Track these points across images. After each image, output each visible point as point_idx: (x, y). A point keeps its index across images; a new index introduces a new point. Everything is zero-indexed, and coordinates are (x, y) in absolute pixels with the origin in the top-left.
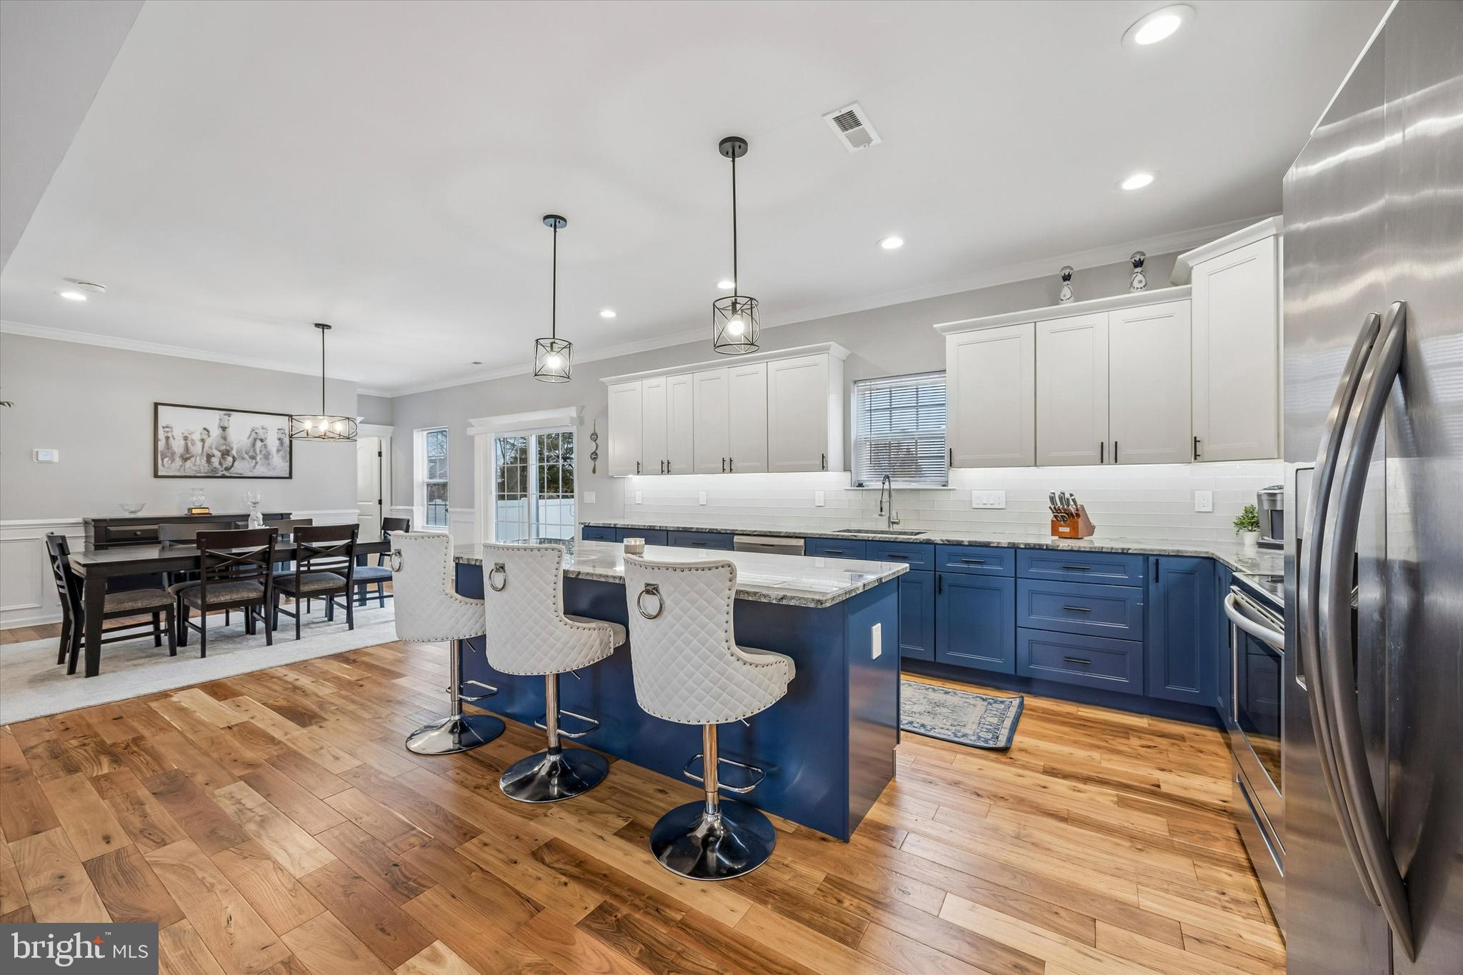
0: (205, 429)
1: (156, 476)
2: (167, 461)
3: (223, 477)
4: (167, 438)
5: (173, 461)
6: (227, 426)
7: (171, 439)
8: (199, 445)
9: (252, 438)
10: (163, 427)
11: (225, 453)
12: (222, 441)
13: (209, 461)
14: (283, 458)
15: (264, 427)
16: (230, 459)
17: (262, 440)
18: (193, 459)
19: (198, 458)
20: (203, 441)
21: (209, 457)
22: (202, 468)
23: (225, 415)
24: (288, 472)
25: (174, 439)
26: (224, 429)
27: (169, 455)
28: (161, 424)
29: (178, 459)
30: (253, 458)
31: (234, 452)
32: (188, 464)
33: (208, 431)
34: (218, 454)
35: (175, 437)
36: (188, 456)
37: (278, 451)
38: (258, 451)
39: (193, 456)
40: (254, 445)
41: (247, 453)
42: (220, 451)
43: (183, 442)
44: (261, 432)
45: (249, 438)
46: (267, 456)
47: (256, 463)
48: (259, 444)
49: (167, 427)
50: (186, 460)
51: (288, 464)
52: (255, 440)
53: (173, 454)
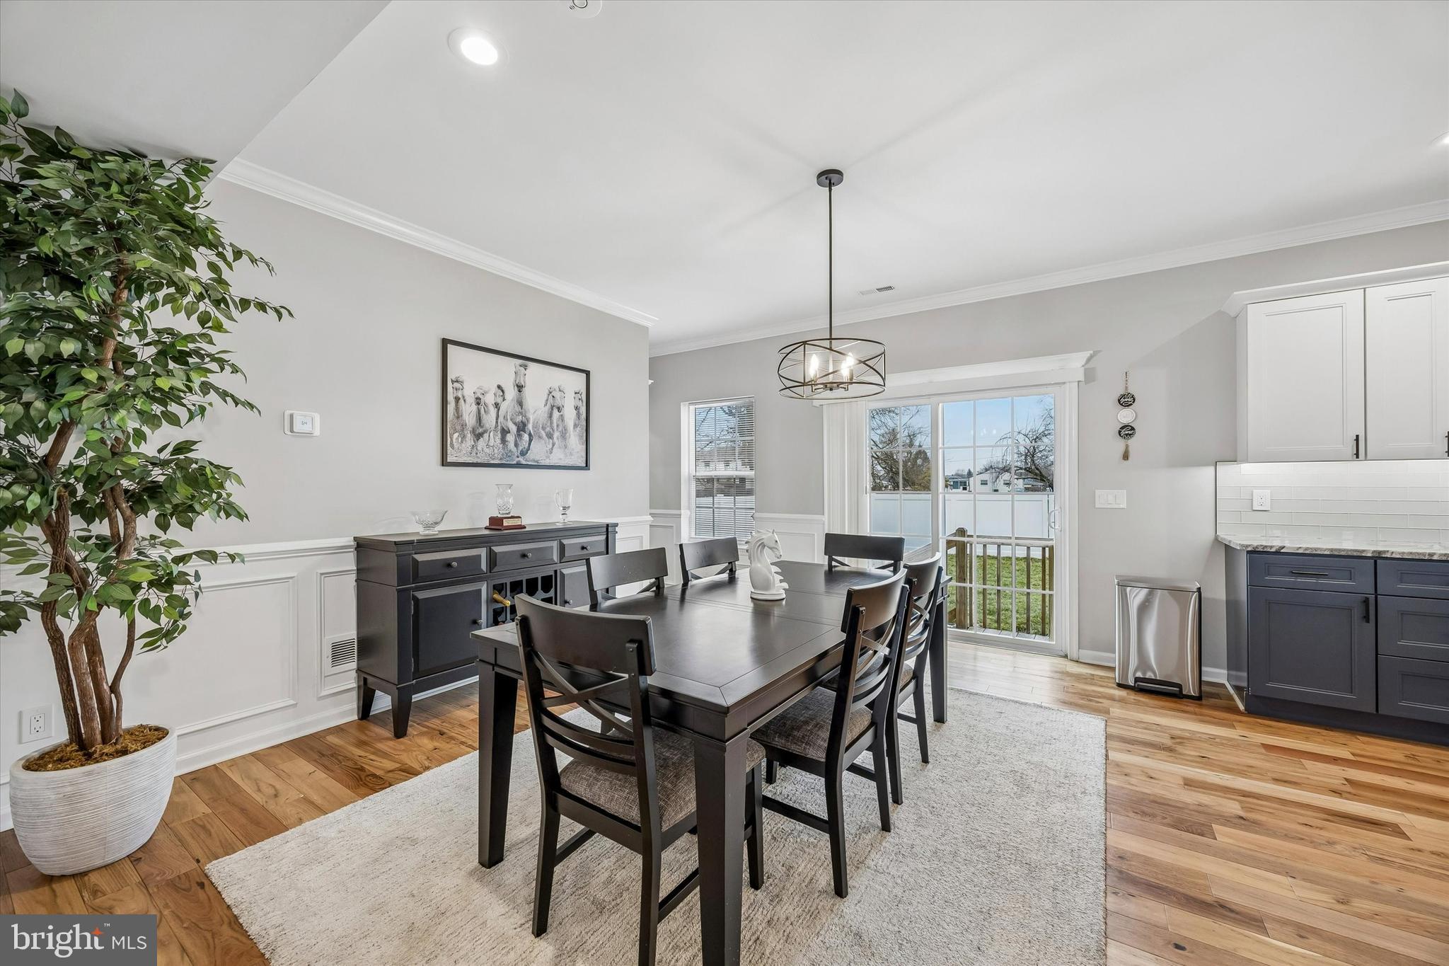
0: (499, 387)
1: (444, 463)
2: (457, 439)
3: (519, 465)
4: (457, 399)
5: (464, 437)
6: (523, 383)
7: (462, 401)
8: (493, 411)
9: (549, 405)
10: (453, 382)
11: (522, 427)
12: (518, 409)
13: (504, 441)
14: (581, 437)
15: (561, 389)
16: (526, 437)
17: (559, 409)
18: (486, 436)
19: (492, 434)
20: (497, 405)
21: (505, 432)
22: (496, 451)
23: (521, 366)
24: (585, 461)
25: (465, 401)
26: (520, 388)
27: (458, 427)
28: (451, 376)
29: (469, 435)
30: (550, 436)
31: (530, 427)
32: (481, 443)
33: (503, 391)
34: (513, 428)
35: (466, 398)
36: (481, 430)
37: (575, 426)
38: (555, 425)
39: (485, 432)
40: (551, 416)
41: (544, 428)
42: (515, 424)
43: (474, 407)
44: (557, 394)
45: (546, 405)
46: (564, 435)
47: (553, 445)
48: (556, 414)
49: (457, 381)
50: (478, 436)
51: (585, 446)
52: (552, 407)
53: (463, 426)
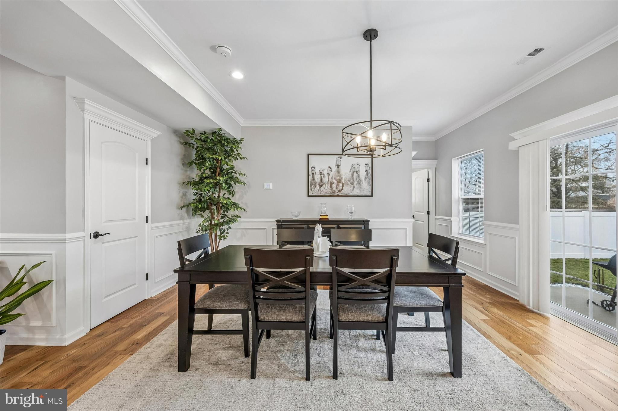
0: (329, 167)
1: (309, 196)
2: (313, 187)
3: (338, 196)
4: (313, 174)
5: (315, 187)
6: (339, 164)
7: (315, 174)
8: (327, 176)
9: (352, 172)
10: (311, 168)
11: (339, 181)
12: (337, 174)
13: (331, 187)
14: (368, 183)
15: (358, 164)
16: (341, 185)
17: (357, 172)
18: (324, 186)
19: (326, 185)
20: (328, 174)
21: (331, 184)
22: (328, 191)
23: (339, 158)
24: (371, 192)
25: (316, 174)
26: (338, 166)
27: (314, 183)
29: (317, 186)
30: (352, 184)
31: (343, 181)
32: (322, 188)
33: (331, 169)
34: (335, 182)
35: (316, 173)
36: (322, 184)
37: (366, 178)
38: (355, 179)
39: (324, 184)
40: (353, 176)
41: (349, 181)
42: (336, 180)
43: (319, 176)
44: (356, 166)
45: (350, 171)
46: (360, 183)
47: (354, 187)
48: (355, 174)
49: (313, 168)
50: (321, 186)
51: (371, 187)
52: (353, 172)
53: (315, 183)
